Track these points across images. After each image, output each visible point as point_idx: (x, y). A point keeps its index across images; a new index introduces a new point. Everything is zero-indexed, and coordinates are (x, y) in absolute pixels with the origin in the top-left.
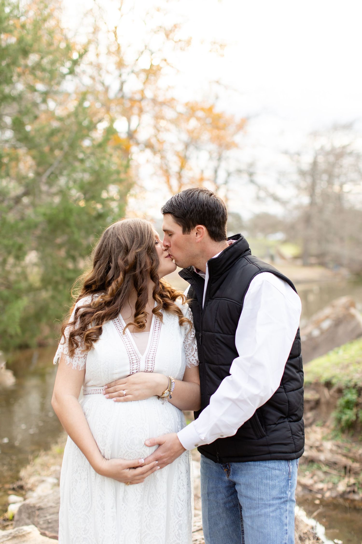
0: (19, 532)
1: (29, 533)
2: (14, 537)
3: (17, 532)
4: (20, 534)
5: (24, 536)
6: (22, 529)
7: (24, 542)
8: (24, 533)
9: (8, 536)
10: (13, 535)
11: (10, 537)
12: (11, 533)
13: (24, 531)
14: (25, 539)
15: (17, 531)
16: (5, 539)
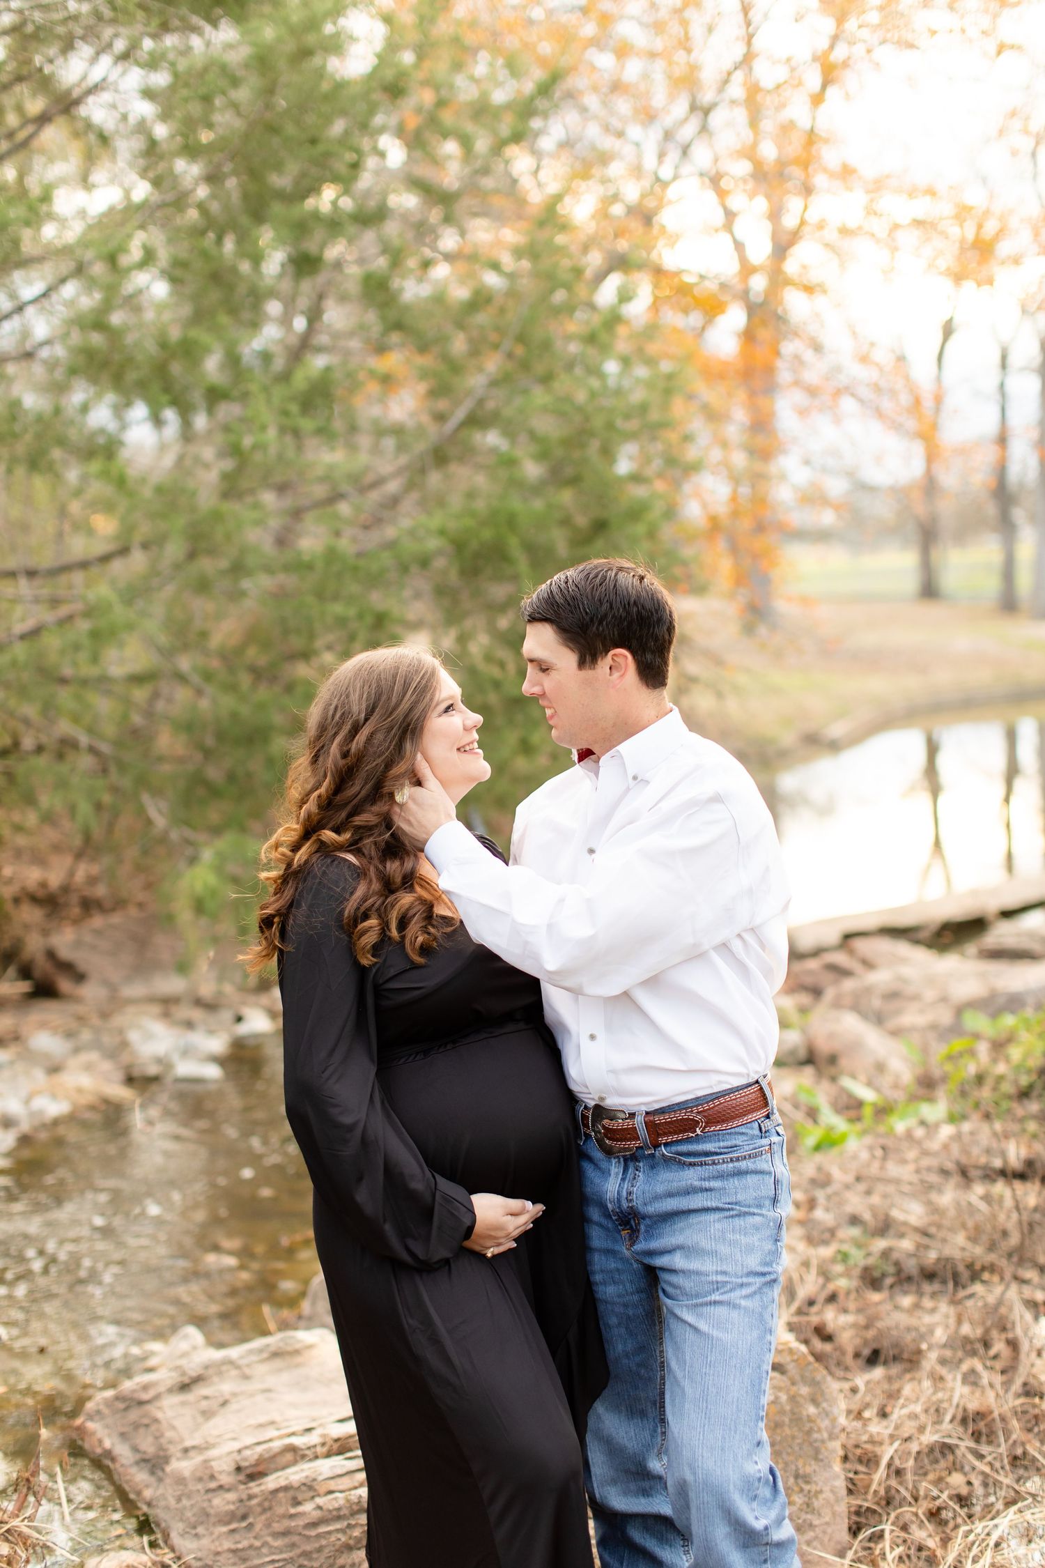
0: (286, 1344)
1: (310, 1347)
2: (276, 1355)
3: (281, 1344)
4: (289, 1349)
5: (297, 1352)
6: (292, 1337)
7: (298, 1366)
8: (298, 1346)
9: (261, 1351)
10: (273, 1349)
11: (265, 1355)
12: (268, 1345)
13: (299, 1341)
14: (299, 1359)
15: (282, 1340)
16: (254, 1358)
